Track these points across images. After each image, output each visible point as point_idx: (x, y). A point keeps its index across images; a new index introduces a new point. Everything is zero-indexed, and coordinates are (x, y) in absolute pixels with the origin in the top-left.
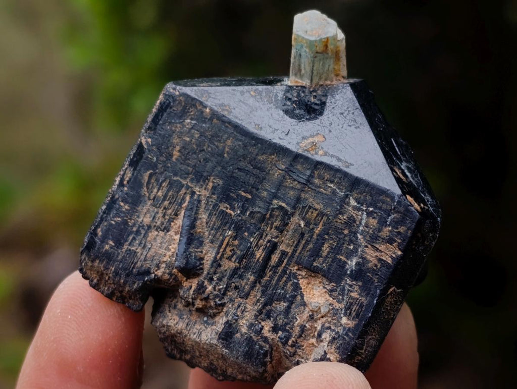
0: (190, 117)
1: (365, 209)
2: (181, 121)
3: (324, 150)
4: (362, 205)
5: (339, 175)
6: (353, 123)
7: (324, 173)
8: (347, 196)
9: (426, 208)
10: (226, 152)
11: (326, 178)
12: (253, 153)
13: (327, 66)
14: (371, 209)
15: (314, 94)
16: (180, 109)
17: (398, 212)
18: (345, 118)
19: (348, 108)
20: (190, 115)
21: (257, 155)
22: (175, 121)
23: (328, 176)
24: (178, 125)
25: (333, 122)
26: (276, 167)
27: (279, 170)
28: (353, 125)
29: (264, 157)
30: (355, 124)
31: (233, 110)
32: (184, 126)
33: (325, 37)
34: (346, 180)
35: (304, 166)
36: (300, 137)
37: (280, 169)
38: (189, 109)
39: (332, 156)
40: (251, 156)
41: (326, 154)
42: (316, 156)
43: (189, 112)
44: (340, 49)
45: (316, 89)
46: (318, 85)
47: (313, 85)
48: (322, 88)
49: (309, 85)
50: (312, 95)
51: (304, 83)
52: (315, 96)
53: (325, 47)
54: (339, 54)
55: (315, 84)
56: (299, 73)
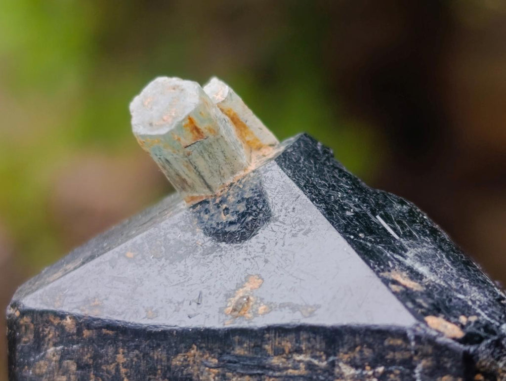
0: (51, 343)
1: (370, 373)
2: (42, 354)
3: (266, 301)
4: (364, 369)
5: (304, 335)
6: (298, 228)
7: (280, 343)
8: (333, 364)
9: (473, 319)
10: (124, 376)
11: (287, 351)
12: (161, 360)
13: (220, 154)
14: (381, 369)
15: (224, 206)
16: (31, 336)
17: (425, 356)
18: (284, 224)
19: (283, 204)
20: (49, 340)
21: (168, 359)
22: (34, 358)
23: (289, 345)
24: (42, 363)
25: (266, 241)
26: (206, 366)
27: (211, 370)
28: (300, 230)
29: (180, 357)
30: (303, 227)
31: (105, 302)
32: (50, 361)
33: (183, 117)
34: (318, 338)
35: (245, 345)
36: (221, 298)
37: (212, 368)
38: (43, 330)
39: (282, 306)
40: (162, 366)
41: (271, 308)
42: (256, 319)
43: (46, 336)
44: (235, 112)
45: (226, 196)
46: (225, 188)
47: (218, 192)
48: (233, 190)
49: (211, 195)
50: (221, 210)
51: (203, 195)
52: (226, 209)
53: (195, 131)
54: (238, 120)
55: (220, 188)
56: (185, 185)
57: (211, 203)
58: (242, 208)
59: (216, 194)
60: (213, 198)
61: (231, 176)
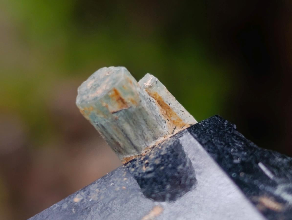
13: (143, 122)
44: (160, 95)
45: (148, 155)
46: (149, 149)
47: (143, 152)
48: (154, 151)
49: (137, 155)
50: (143, 164)
51: (132, 155)
52: (147, 163)
53: (120, 101)
54: (163, 102)
55: (145, 149)
56: (120, 148)
57: (138, 160)
58: (157, 162)
59: (141, 153)
60: (140, 157)
61: (154, 141)
